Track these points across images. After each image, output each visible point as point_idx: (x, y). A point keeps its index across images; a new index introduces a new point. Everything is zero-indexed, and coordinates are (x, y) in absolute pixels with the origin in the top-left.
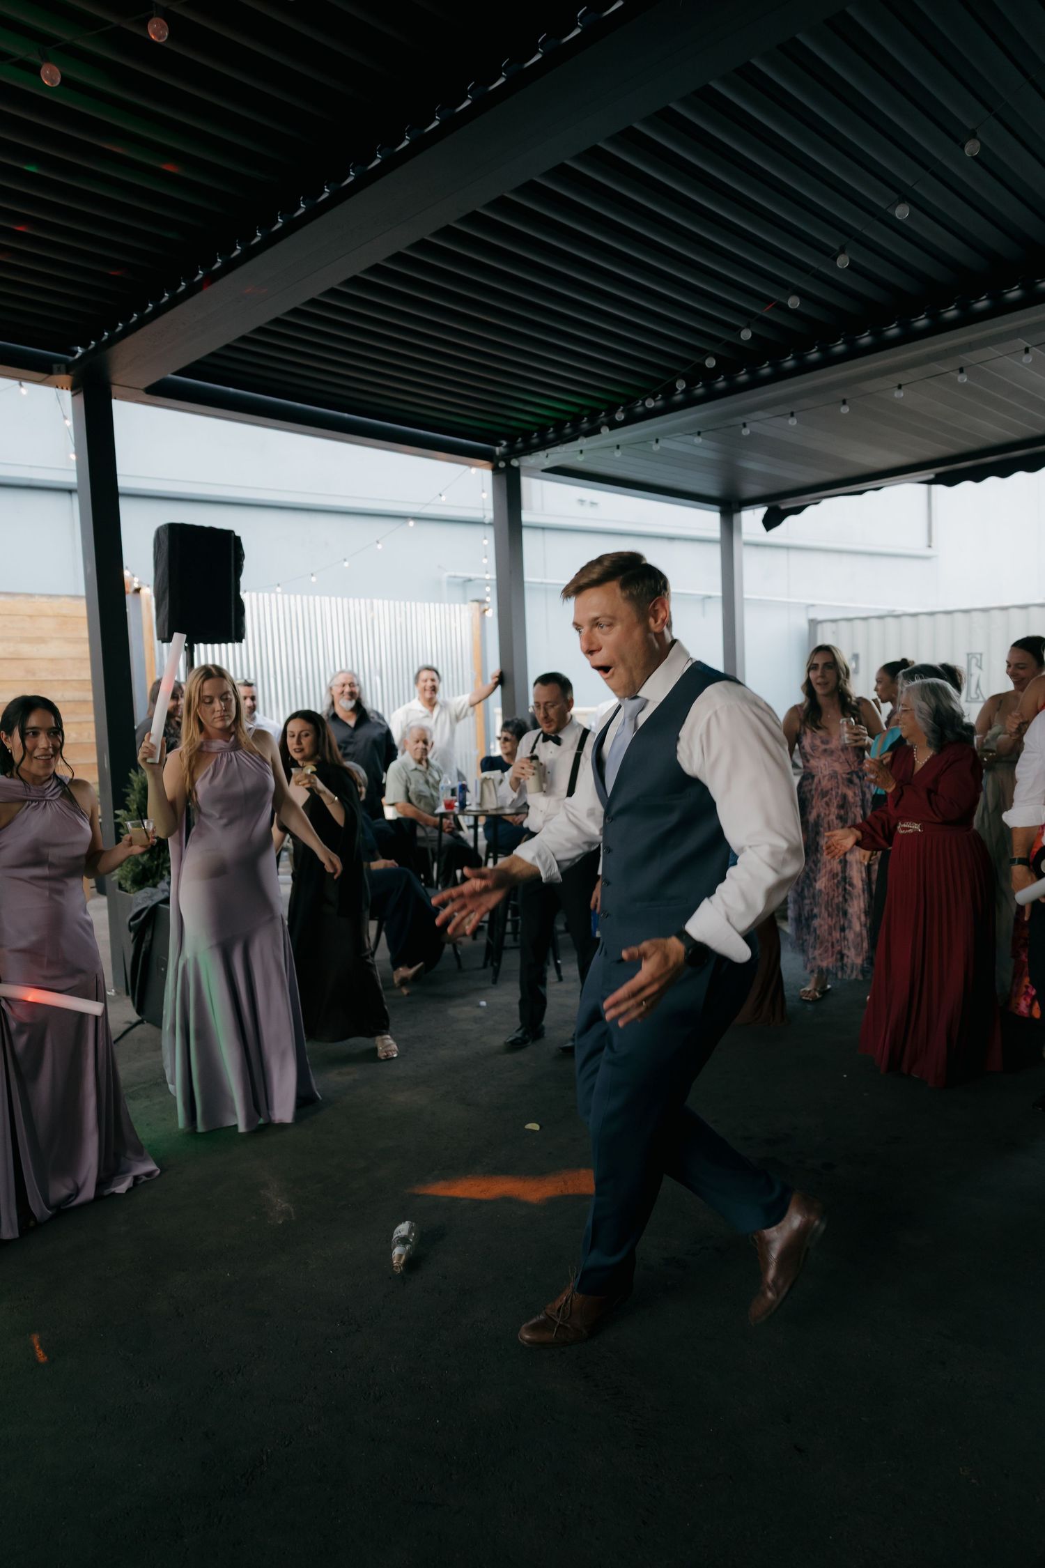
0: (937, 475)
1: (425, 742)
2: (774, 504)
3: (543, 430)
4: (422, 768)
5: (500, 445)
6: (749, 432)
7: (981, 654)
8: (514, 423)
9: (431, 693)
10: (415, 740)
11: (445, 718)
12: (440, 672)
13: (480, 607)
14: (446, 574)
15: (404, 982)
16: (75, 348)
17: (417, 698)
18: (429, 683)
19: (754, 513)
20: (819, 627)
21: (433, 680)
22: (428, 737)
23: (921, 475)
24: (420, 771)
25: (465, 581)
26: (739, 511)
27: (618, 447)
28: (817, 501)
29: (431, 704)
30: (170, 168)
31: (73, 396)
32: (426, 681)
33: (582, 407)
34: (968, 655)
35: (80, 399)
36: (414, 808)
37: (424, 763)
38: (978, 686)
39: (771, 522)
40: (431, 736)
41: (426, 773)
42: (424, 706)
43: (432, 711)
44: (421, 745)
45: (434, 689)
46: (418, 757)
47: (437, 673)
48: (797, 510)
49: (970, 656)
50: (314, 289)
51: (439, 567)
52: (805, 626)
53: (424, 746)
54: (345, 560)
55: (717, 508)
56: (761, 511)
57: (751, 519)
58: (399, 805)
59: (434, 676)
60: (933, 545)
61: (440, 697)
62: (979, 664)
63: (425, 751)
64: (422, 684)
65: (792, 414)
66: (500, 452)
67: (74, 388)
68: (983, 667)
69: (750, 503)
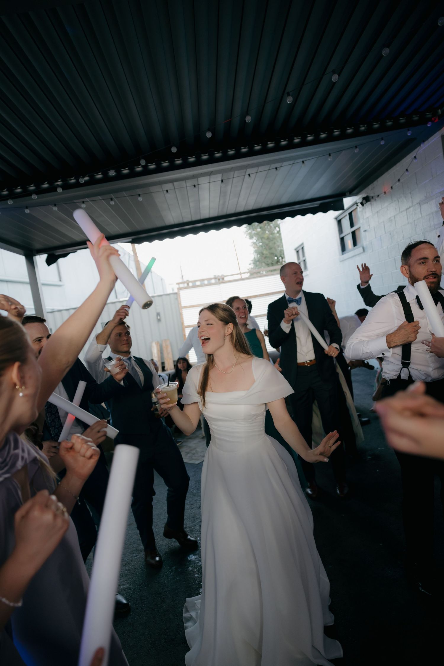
0: (135, 239)
2: (51, 252)
19: (40, 257)
23: (126, 239)
26: (35, 255)
28: (75, 251)
39: (50, 261)
48: (65, 255)
55: (23, 253)
56: (44, 256)
57: (41, 259)
69: (40, 252)
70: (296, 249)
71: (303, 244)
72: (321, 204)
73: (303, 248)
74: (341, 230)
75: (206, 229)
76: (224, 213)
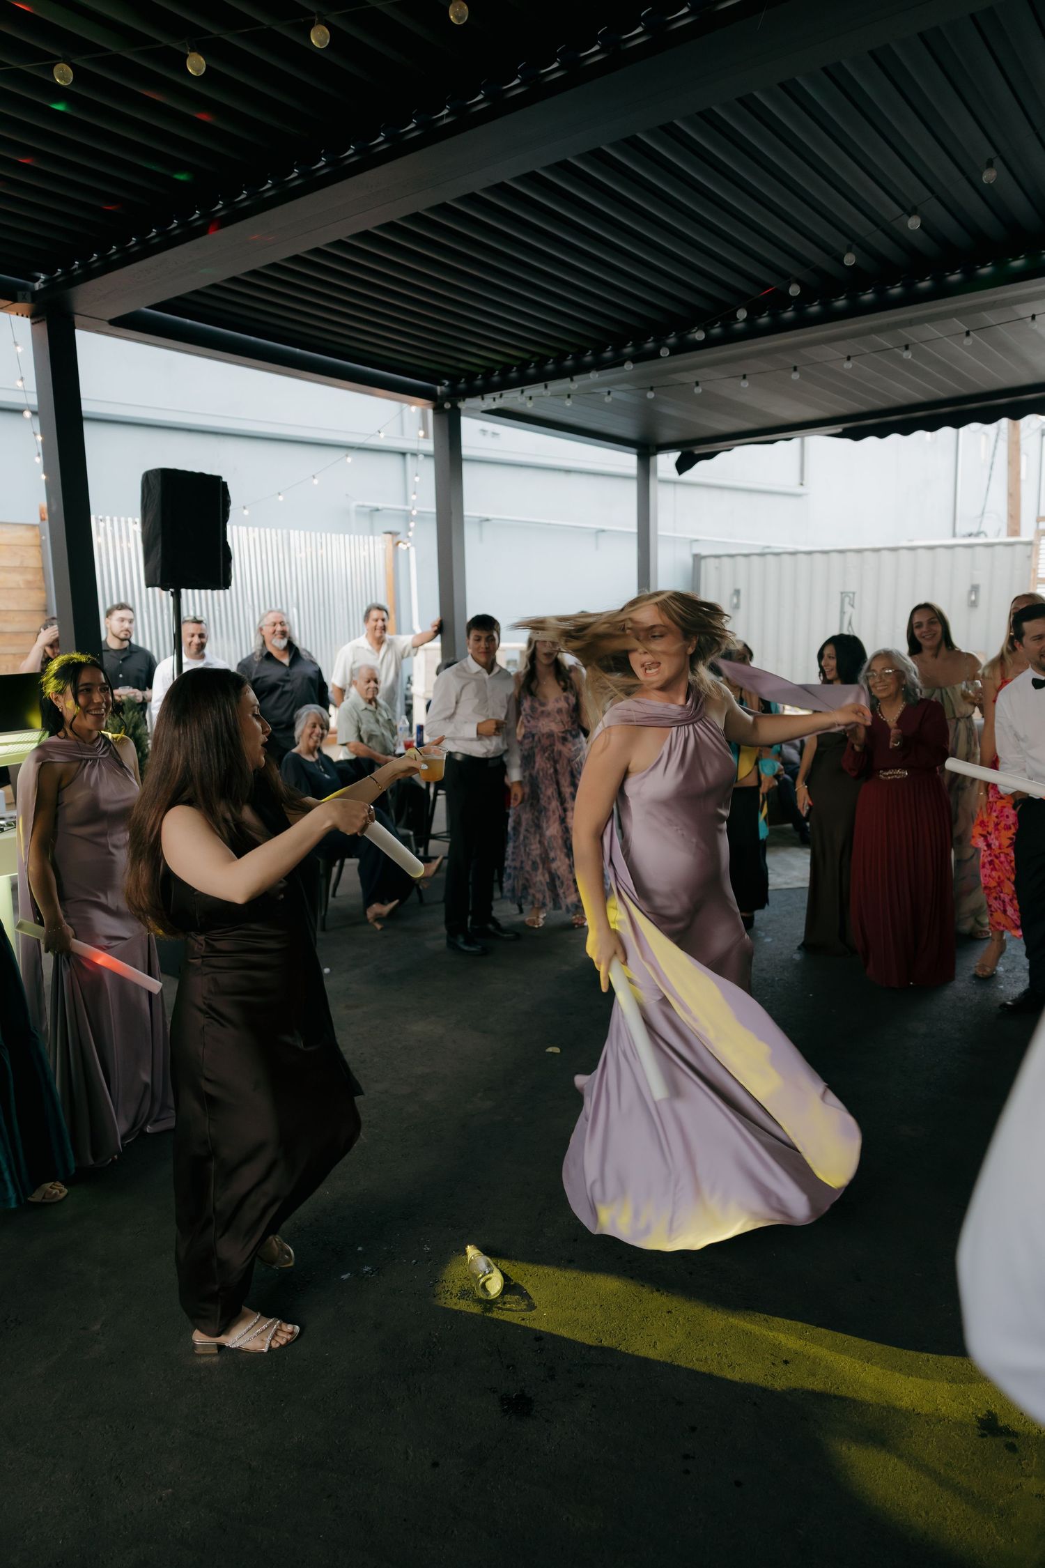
0: (845, 430)
1: (376, 681)
2: (686, 449)
3: (489, 373)
4: (372, 707)
5: (442, 384)
6: (700, 391)
7: (854, 593)
8: (462, 366)
9: (381, 633)
10: (366, 680)
11: (390, 657)
12: (389, 611)
13: (393, 541)
14: (354, 504)
15: (378, 918)
16: (38, 274)
17: (364, 635)
18: (380, 623)
19: (668, 457)
20: (703, 562)
21: (383, 620)
22: (377, 676)
23: (829, 429)
24: (370, 711)
25: (371, 511)
26: (655, 454)
27: (569, 396)
28: (731, 448)
29: (380, 642)
30: (204, 117)
31: (33, 324)
32: (377, 620)
33: (533, 354)
34: (842, 593)
35: (43, 328)
36: (365, 747)
37: (373, 703)
38: (850, 624)
39: (683, 465)
40: (379, 675)
41: (375, 712)
42: (371, 645)
43: (379, 650)
44: (372, 684)
45: (384, 629)
46: (370, 696)
47: (387, 612)
48: (710, 456)
49: (844, 595)
50: (321, 240)
51: (347, 495)
52: (690, 560)
53: (375, 685)
54: (279, 494)
55: (634, 450)
56: (675, 456)
58: (351, 745)
59: (384, 614)
60: (804, 483)
61: (387, 636)
62: (852, 602)
63: (376, 689)
64: (372, 623)
65: (744, 377)
66: (441, 392)
67: (35, 316)
68: (856, 605)
69: (668, 447)
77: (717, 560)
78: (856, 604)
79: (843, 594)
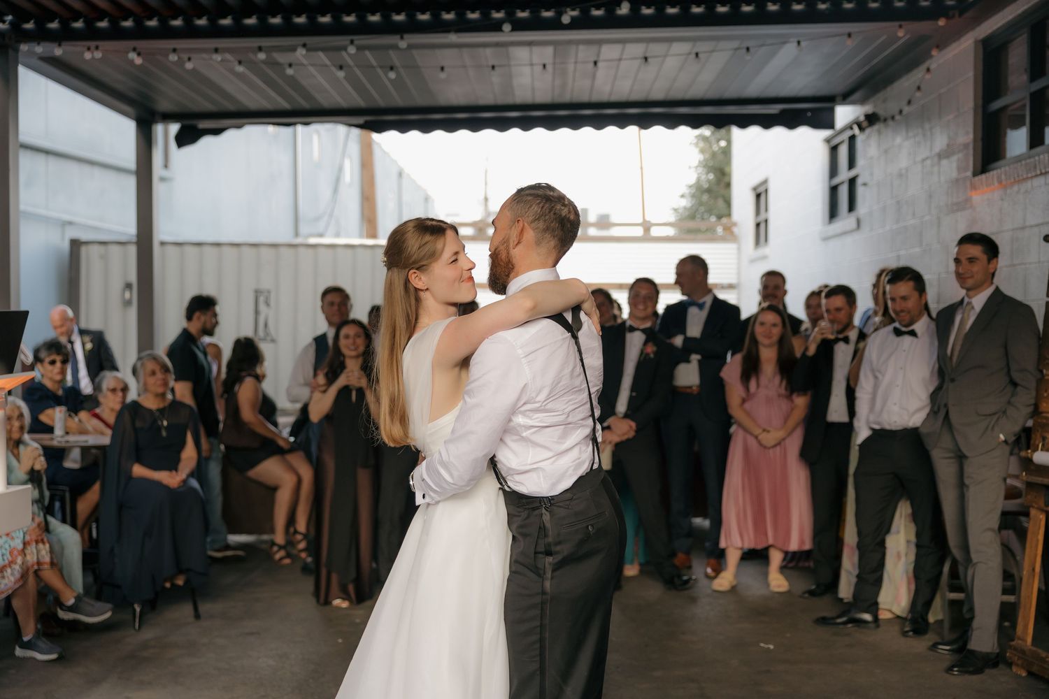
2: (189, 121)
20: (83, 249)
26: (157, 123)
34: (255, 291)
39: (184, 139)
48: (217, 132)
55: (132, 113)
56: (174, 128)
57: (166, 132)
60: (169, 166)
62: (266, 302)
69: (167, 117)
70: (755, 189)
71: (765, 182)
72: (783, 112)
73: (766, 190)
74: (833, 170)
75: (526, 124)
76: (567, 98)
77: (101, 249)
78: (272, 303)
79: (258, 293)
